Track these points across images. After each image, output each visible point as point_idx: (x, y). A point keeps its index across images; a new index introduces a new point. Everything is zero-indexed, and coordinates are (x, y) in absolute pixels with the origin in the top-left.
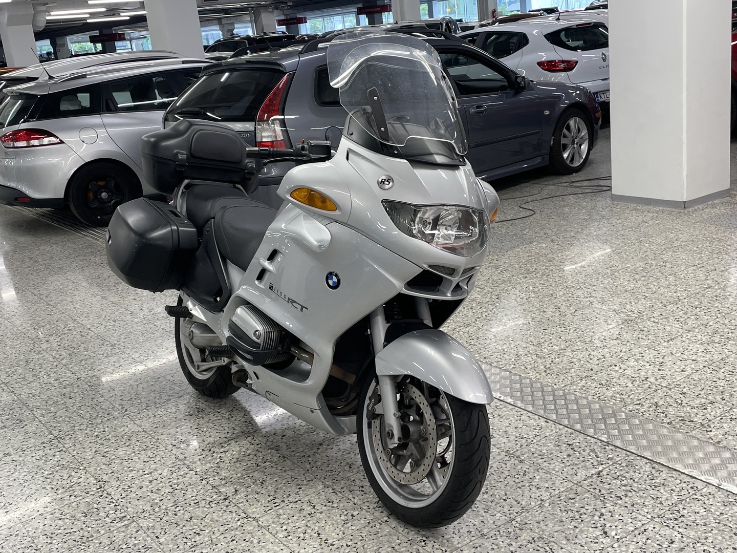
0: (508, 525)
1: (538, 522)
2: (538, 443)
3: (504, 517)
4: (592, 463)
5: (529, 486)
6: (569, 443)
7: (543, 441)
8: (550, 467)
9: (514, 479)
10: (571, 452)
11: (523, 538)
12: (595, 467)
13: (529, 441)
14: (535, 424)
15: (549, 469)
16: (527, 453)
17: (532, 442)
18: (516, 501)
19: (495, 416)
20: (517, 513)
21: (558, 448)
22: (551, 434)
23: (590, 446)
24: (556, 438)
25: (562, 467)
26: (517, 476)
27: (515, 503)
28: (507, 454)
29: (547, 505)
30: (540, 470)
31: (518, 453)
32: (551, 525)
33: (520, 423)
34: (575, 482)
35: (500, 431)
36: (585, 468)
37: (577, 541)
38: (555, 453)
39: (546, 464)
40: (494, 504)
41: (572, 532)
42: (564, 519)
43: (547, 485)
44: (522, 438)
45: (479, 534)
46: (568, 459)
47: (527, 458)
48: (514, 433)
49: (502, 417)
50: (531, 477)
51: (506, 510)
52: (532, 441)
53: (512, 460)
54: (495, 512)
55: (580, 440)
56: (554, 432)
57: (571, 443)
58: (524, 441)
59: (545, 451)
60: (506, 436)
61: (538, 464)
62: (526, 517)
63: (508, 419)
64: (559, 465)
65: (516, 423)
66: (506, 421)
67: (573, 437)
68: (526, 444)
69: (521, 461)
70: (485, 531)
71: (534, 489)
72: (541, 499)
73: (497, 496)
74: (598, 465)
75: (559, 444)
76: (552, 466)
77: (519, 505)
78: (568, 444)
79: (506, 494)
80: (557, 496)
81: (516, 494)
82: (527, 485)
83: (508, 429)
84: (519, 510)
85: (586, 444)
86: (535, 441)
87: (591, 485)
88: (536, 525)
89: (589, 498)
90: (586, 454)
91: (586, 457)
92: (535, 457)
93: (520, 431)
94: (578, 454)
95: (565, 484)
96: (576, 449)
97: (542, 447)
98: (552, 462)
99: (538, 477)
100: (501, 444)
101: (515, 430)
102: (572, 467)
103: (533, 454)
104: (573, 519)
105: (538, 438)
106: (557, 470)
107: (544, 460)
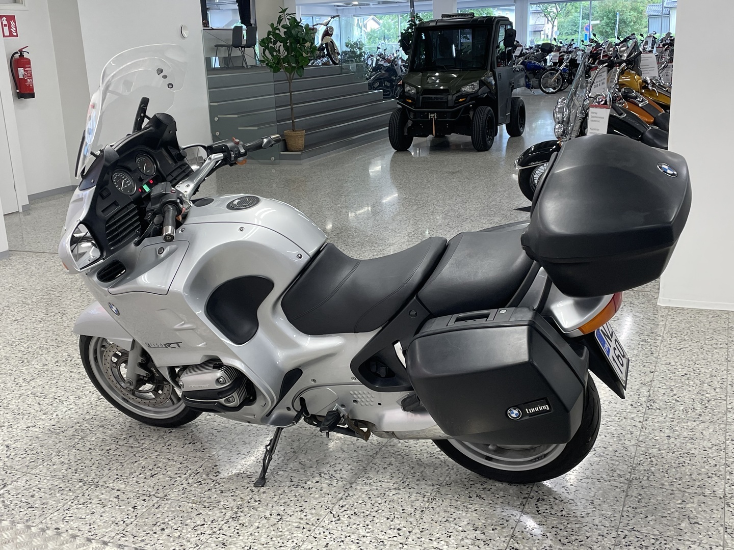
0: (84, 435)
1: (60, 442)
2: (66, 502)
3: (89, 439)
4: (9, 494)
5: (71, 463)
6: (32, 509)
7: (60, 505)
8: (52, 481)
9: (85, 465)
10: (30, 500)
11: (72, 431)
12: (7, 492)
13: (76, 502)
14: (72, 523)
15: (52, 480)
16: (77, 490)
17: (73, 501)
18: (80, 450)
19: (122, 523)
20: (78, 443)
21: (44, 501)
22: (52, 515)
23: (9, 511)
24: (46, 512)
25: (39, 484)
26: (83, 467)
27: (81, 449)
28: (97, 484)
29: (54, 454)
30: (62, 477)
31: (85, 488)
32: (50, 442)
33: (90, 520)
34: (28, 474)
35: (110, 506)
36: (17, 488)
37: (30, 438)
38: (46, 495)
39: (57, 483)
40: (99, 445)
41: (34, 442)
42: (40, 448)
43: (55, 467)
44: (84, 503)
45: (105, 426)
46: (34, 492)
47: (75, 485)
48: (94, 506)
49: (113, 522)
50: (70, 470)
51: (88, 444)
52: (72, 503)
53: (90, 480)
54: (96, 440)
55: (19, 515)
56: (48, 518)
57: (29, 509)
58: (82, 501)
59: (58, 495)
60: (102, 501)
61: (64, 482)
62: (70, 442)
63: (105, 522)
64: (43, 485)
65: (94, 519)
66: (107, 519)
67: (27, 517)
68: (78, 498)
69: (81, 480)
70: (101, 429)
71: (66, 461)
72: (59, 456)
73: (97, 450)
74: (4, 494)
75: (42, 506)
76: (51, 482)
77: (77, 449)
78: (33, 507)
79: (90, 453)
80: (45, 461)
81: (81, 455)
82: (72, 463)
83: (102, 509)
84: (77, 446)
85: (13, 512)
86: (70, 503)
87: (13, 475)
88: (62, 440)
89: (17, 465)
90: (14, 502)
91: (15, 499)
92: (67, 487)
93: (88, 511)
94: (23, 499)
95: (37, 471)
96: (25, 504)
97: (61, 498)
98: (50, 487)
99: (64, 471)
100: (106, 492)
101: (93, 510)
102: (31, 486)
103: (70, 490)
104: (33, 449)
105: (66, 507)
106: (45, 481)
107: (58, 487)
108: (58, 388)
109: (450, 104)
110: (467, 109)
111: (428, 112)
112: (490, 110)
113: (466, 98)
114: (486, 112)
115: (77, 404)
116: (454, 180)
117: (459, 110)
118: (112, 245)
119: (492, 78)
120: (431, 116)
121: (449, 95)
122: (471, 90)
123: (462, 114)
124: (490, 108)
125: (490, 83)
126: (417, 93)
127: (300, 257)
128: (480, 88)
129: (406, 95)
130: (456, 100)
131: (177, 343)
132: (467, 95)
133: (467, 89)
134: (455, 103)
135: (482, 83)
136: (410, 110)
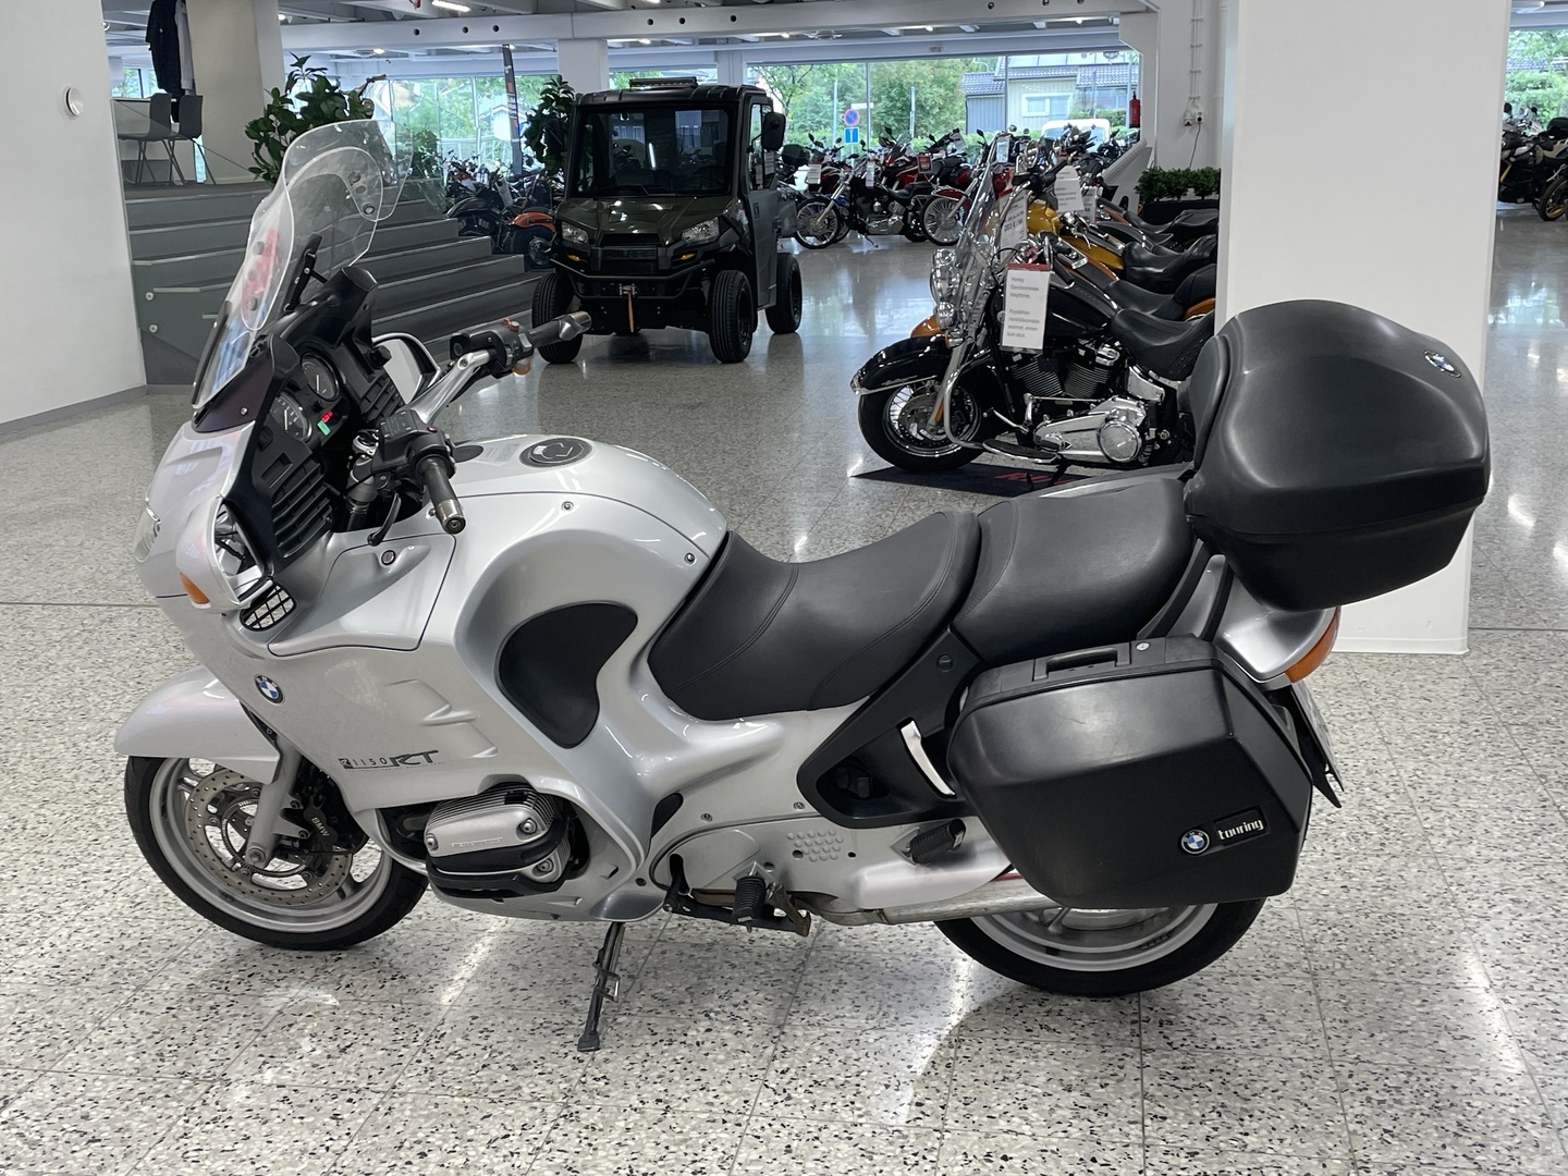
0: (140, 982)
1: (90, 1000)
2: (170, 1121)
3: (155, 988)
4: (27, 1118)
5: (139, 1040)
6: (98, 1144)
7: (161, 1129)
8: (114, 1083)
9: (176, 1042)
10: (83, 1126)
11: (106, 975)
12: (18, 1114)
13: (194, 1119)
14: (208, 1163)
15: (115, 1080)
16: (183, 1094)
17: (186, 1118)
18: (148, 1013)
19: (323, 1150)
20: (135, 999)
21: (119, 1125)
22: (153, 1151)
23: (44, 1153)
24: (134, 1146)
25: (87, 1091)
26: (174, 1048)
27: (148, 1011)
28: (224, 1077)
29: (88, 1025)
30: (134, 1071)
31: (201, 1088)
32: (67, 1002)
33: (247, 1152)
34: (51, 1074)
35: (279, 1120)
36: (40, 1103)
37: (14, 997)
38: (117, 1112)
39: (129, 1085)
40: (187, 998)
41: (27, 1005)
42: (47, 1016)
43: (105, 1052)
44: (215, 1120)
45: (178, 959)
46: (84, 1109)
47: (175, 1085)
48: (242, 1124)
49: (303, 1152)
50: (145, 1056)
51: (159, 998)
52: (187, 1121)
53: (204, 1071)
54: (173, 989)
55: (74, 1159)
56: (148, 1159)
57: (93, 1145)
58: (207, 1115)
59: (144, 1109)
60: (255, 1111)
61: (145, 1081)
62: (115, 999)
63: (283, 1153)
64: (98, 1092)
65: (256, 1150)
66: (286, 1147)
67: (95, 1161)
68: (196, 1110)
69: (183, 1075)
70: (173, 965)
71: (127, 1039)
72: (103, 1029)
73: (188, 1009)
74: (13, 1119)
75: (120, 1135)
76: (112, 1086)
77: (139, 1011)
78: (100, 1140)
79: (174, 1016)
80: (75, 1042)
81: (154, 1022)
82: (144, 1042)
83: (264, 1128)
84: (135, 1005)
85: (55, 1154)
86: (181, 1123)
87: (15, 1079)
88: (93, 995)
89: (13, 1057)
90: (49, 1134)
91: (46, 1126)
92: (159, 1091)
93: (233, 1135)
94: (65, 1126)
95: (69, 1065)
96: (76, 1136)
97: (155, 1115)
98: (117, 1093)
99: (130, 1059)
100: (254, 1092)
101: (244, 1132)
102: (69, 1097)
103: (167, 1096)
104: (32, 1021)
105: (177, 1130)
106: (98, 1083)
107: (136, 1092)
108: (25, 889)
109: (663, 266)
110: (697, 278)
111: (617, 282)
112: (744, 279)
113: (695, 252)
114: (737, 282)
115: (88, 918)
116: (701, 421)
117: (683, 277)
118: (287, 548)
119: (742, 212)
120: (628, 290)
121: (659, 246)
122: (702, 238)
123: (687, 286)
124: (742, 274)
125: (740, 223)
126: (591, 241)
127: (692, 561)
128: (721, 233)
129: (567, 245)
130: (673, 258)
131: (426, 755)
132: (694, 247)
133: (694, 234)
134: (674, 264)
135: (726, 223)
136: (577, 278)
